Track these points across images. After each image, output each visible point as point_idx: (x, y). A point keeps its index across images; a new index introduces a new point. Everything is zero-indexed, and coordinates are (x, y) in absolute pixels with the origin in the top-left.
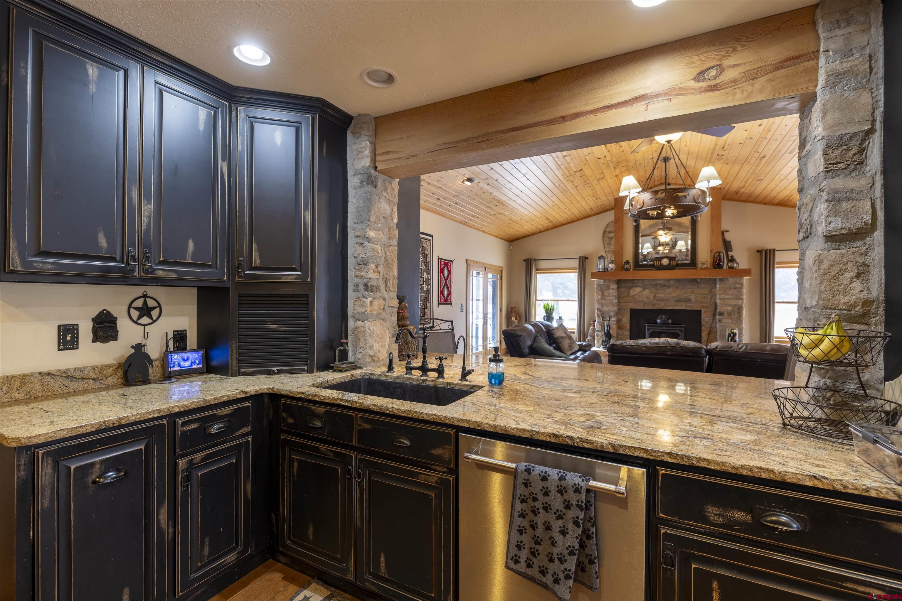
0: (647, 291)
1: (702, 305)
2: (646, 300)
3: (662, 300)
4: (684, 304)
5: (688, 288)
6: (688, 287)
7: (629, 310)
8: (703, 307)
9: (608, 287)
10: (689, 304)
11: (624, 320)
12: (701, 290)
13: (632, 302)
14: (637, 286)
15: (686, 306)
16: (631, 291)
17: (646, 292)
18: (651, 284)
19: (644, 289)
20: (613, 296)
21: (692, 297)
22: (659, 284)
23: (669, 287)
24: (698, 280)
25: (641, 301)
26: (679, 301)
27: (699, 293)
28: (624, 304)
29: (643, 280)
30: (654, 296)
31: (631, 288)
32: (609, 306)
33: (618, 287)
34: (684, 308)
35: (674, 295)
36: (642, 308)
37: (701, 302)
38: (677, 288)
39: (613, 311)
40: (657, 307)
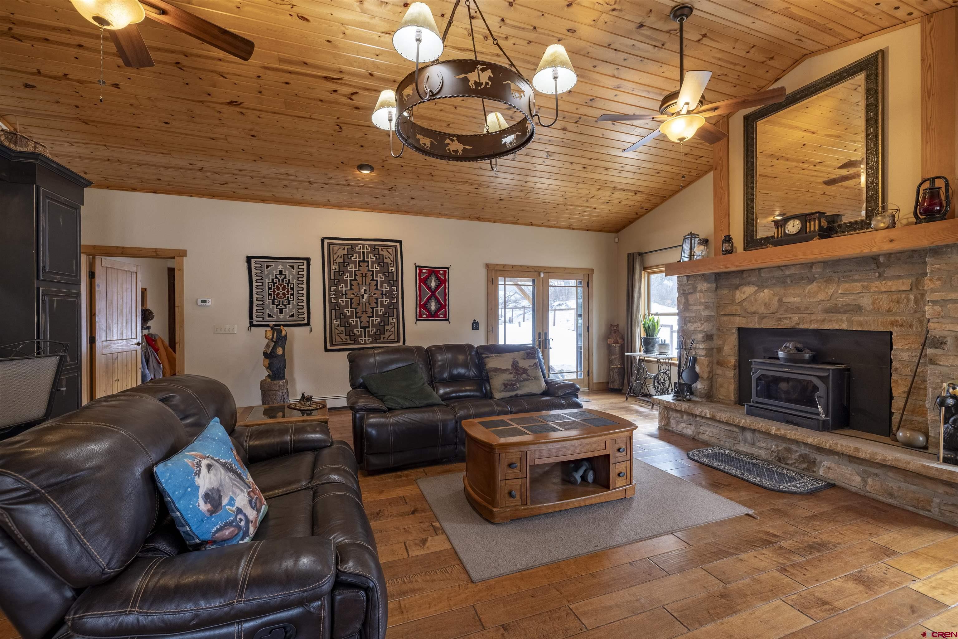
0: (766, 291)
1: (891, 318)
2: (762, 310)
3: (796, 309)
4: (844, 317)
5: (857, 281)
6: (857, 277)
7: (735, 331)
8: (893, 324)
9: (695, 289)
10: (856, 318)
11: (725, 348)
12: (890, 283)
13: (739, 315)
14: (749, 283)
15: (850, 322)
16: (738, 292)
17: (766, 294)
18: (773, 277)
19: (761, 287)
20: (701, 303)
21: (866, 301)
22: (790, 276)
23: (811, 281)
24: (882, 259)
25: (754, 313)
26: (834, 310)
27: (884, 289)
28: (725, 318)
29: (760, 269)
30: (780, 300)
31: (737, 287)
32: (696, 322)
33: (717, 288)
34: (844, 326)
35: (821, 296)
36: (757, 326)
37: (889, 311)
38: (829, 281)
39: (700, 332)
40: (786, 324)
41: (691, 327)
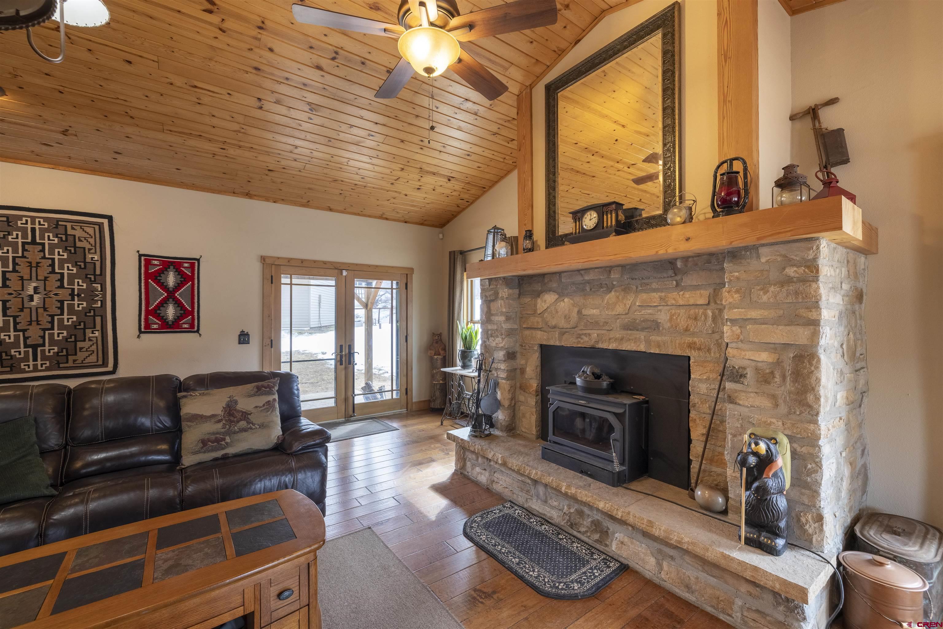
0: (566, 300)
1: (689, 339)
2: (562, 323)
3: (595, 324)
4: (642, 335)
5: (655, 290)
6: (654, 285)
7: (536, 348)
9: (496, 294)
10: (655, 338)
11: (528, 369)
12: (687, 295)
13: (540, 329)
14: (550, 290)
15: (648, 342)
16: (539, 301)
17: (566, 304)
18: (573, 283)
19: (562, 295)
20: (502, 314)
21: (663, 317)
22: (588, 282)
23: (609, 289)
24: (679, 264)
25: (554, 327)
26: (631, 327)
27: (681, 302)
28: (527, 332)
29: (560, 273)
30: (579, 312)
31: (539, 294)
32: (497, 337)
33: (520, 295)
34: (642, 348)
35: (619, 309)
36: (558, 343)
37: (687, 330)
38: (626, 289)
39: (502, 348)
40: (586, 342)
41: (493, 343)
